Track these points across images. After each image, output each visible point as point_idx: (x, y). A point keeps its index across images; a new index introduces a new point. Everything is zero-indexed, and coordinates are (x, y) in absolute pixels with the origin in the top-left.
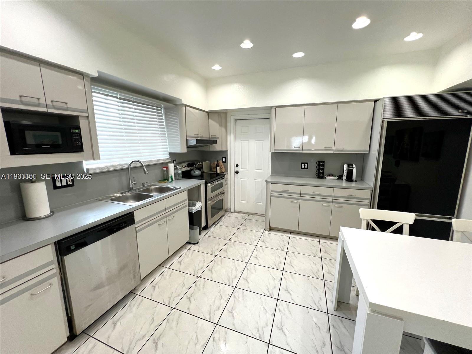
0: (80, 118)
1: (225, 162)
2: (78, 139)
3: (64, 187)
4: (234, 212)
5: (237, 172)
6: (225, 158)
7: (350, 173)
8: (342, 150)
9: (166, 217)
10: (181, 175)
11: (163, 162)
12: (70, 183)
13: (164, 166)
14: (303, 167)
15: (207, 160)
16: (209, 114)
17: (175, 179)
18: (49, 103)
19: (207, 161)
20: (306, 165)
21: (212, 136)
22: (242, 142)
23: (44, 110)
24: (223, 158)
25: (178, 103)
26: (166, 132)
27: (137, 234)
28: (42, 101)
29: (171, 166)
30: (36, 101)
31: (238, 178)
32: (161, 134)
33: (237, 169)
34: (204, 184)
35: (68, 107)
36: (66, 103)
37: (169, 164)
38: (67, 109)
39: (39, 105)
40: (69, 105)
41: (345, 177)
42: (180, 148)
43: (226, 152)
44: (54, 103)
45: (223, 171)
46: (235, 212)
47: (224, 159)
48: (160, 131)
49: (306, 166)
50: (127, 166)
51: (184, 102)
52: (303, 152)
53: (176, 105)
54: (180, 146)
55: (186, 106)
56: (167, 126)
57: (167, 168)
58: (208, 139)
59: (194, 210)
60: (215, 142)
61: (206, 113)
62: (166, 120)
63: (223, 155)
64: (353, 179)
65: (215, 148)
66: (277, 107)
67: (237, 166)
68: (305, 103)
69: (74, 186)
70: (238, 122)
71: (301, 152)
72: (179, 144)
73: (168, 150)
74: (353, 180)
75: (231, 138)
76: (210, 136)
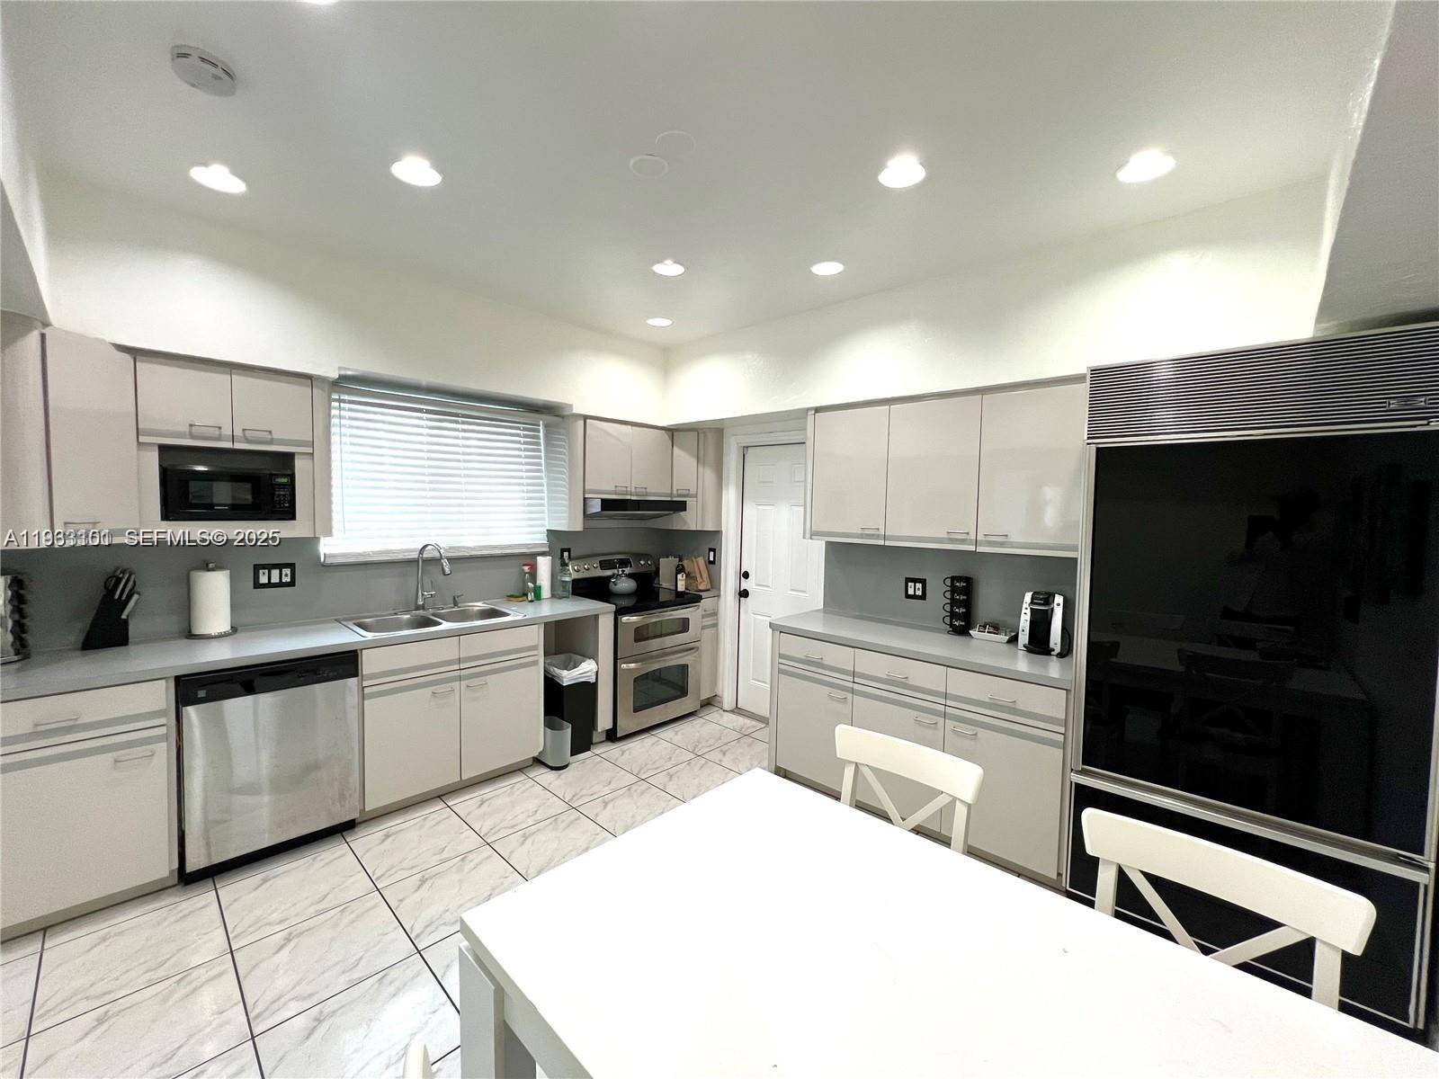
0: (296, 457)
1: (713, 563)
2: (284, 495)
3: (275, 585)
4: (732, 711)
5: (744, 594)
6: (714, 550)
7: (1040, 624)
8: (1002, 544)
9: (460, 678)
10: (570, 587)
11: (524, 550)
12: (287, 579)
13: (528, 561)
14: (911, 592)
15: (672, 555)
16: (672, 432)
17: (553, 596)
18: (238, 432)
19: (671, 558)
20: (919, 585)
21: (679, 492)
22: (760, 507)
23: (227, 445)
24: (711, 550)
25: (567, 413)
26: (544, 481)
27: (365, 702)
28: (227, 431)
29: (544, 564)
30: (217, 432)
31: (746, 612)
32: (528, 485)
33: (745, 585)
34: (613, 615)
35: (272, 439)
36: (270, 432)
37: (539, 558)
38: (271, 442)
39: (219, 438)
40: (275, 436)
41: (1024, 638)
42: (568, 521)
43: (716, 534)
44: (247, 432)
45: (701, 588)
46: (737, 710)
47: (712, 553)
48: (527, 478)
49: (919, 589)
50: (415, 555)
51: (578, 409)
52: (888, 543)
53: (563, 417)
54: (566, 515)
55: (586, 418)
56: (547, 465)
57: (534, 568)
58: (669, 499)
59: (565, 680)
60: (681, 506)
61: (663, 432)
62: (547, 451)
63: (708, 542)
64: (1052, 645)
65: (685, 522)
66: (818, 410)
67: (746, 575)
68: (889, 396)
69: (294, 586)
70: (751, 453)
71: (881, 542)
72: (566, 509)
73: (546, 523)
74: (1053, 650)
75: (730, 496)
76: (675, 492)
